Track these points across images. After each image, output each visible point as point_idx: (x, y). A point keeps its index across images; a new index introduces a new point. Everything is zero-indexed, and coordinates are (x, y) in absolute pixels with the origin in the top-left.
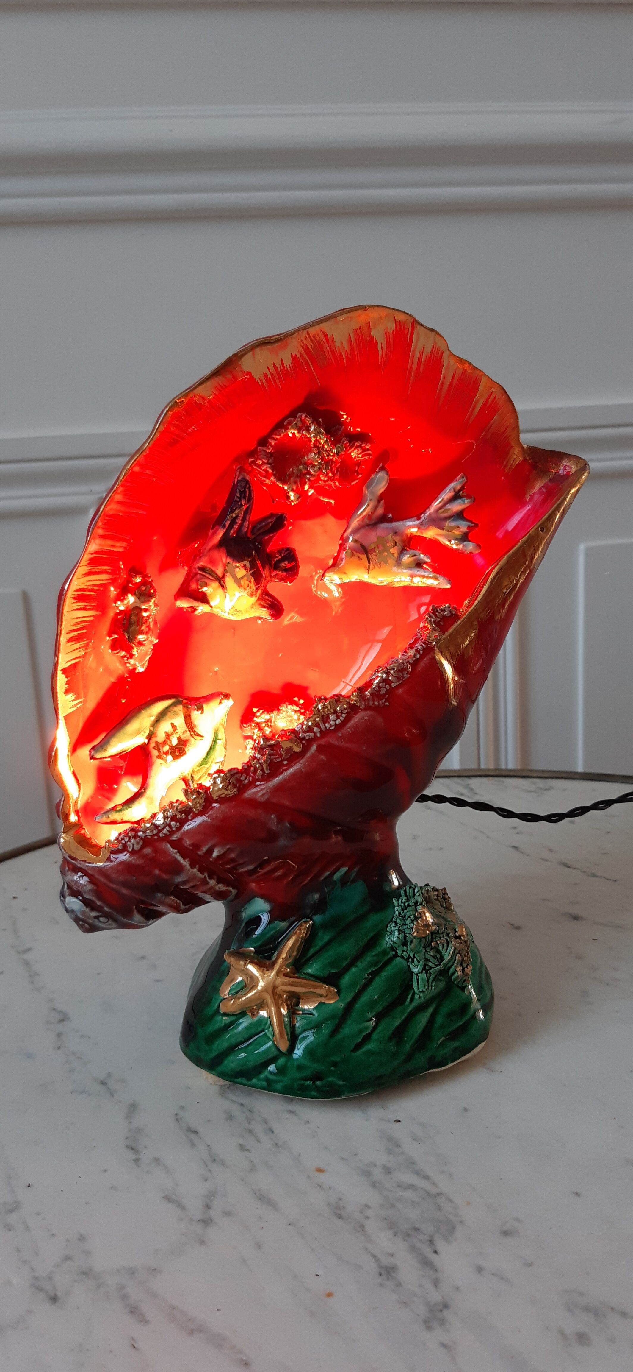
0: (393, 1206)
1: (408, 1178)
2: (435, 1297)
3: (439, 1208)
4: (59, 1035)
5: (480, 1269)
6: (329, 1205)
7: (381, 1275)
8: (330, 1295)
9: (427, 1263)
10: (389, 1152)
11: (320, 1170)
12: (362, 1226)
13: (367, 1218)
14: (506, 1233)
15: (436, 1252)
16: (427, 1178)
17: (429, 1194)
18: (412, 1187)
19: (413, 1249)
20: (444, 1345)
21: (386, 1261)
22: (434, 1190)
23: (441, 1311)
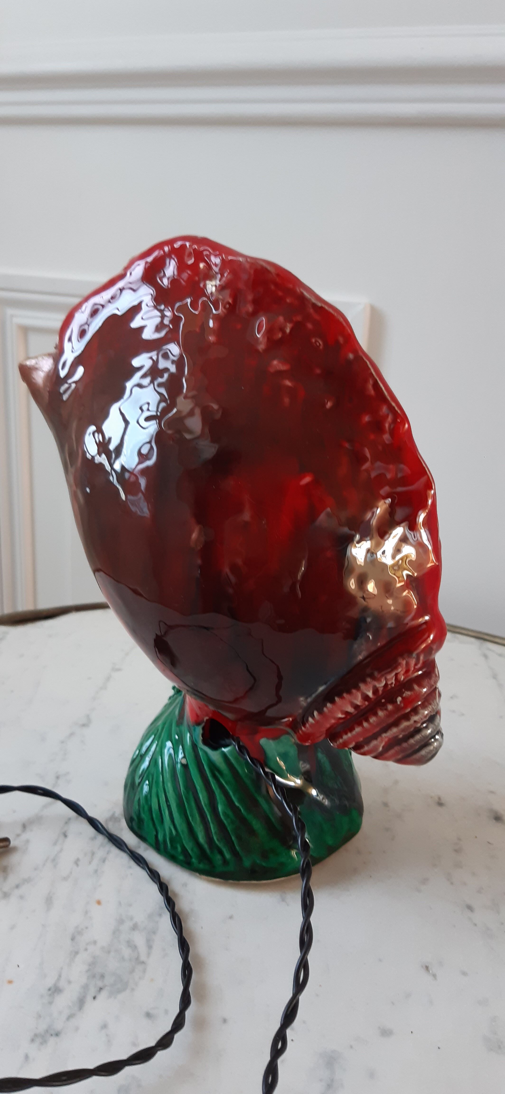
0: (109, 952)
1: (139, 940)
2: (58, 1026)
3: (132, 971)
4: (72, 734)
5: (105, 1026)
6: (77, 927)
7: (49, 990)
8: (10, 982)
9: (81, 1002)
10: (150, 916)
11: (99, 903)
12: (77, 953)
13: (86, 950)
14: (148, 1015)
15: (94, 998)
16: (150, 947)
17: (137, 958)
18: (134, 948)
19: (85, 987)
20: (27, 1057)
21: (62, 984)
22: (143, 958)
23: (52, 1035)
